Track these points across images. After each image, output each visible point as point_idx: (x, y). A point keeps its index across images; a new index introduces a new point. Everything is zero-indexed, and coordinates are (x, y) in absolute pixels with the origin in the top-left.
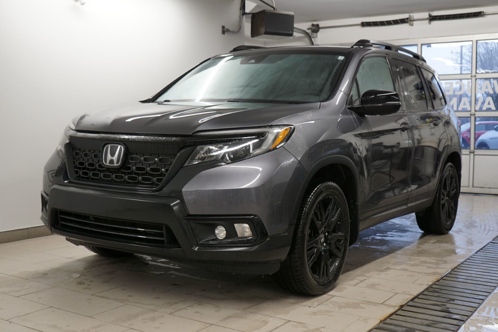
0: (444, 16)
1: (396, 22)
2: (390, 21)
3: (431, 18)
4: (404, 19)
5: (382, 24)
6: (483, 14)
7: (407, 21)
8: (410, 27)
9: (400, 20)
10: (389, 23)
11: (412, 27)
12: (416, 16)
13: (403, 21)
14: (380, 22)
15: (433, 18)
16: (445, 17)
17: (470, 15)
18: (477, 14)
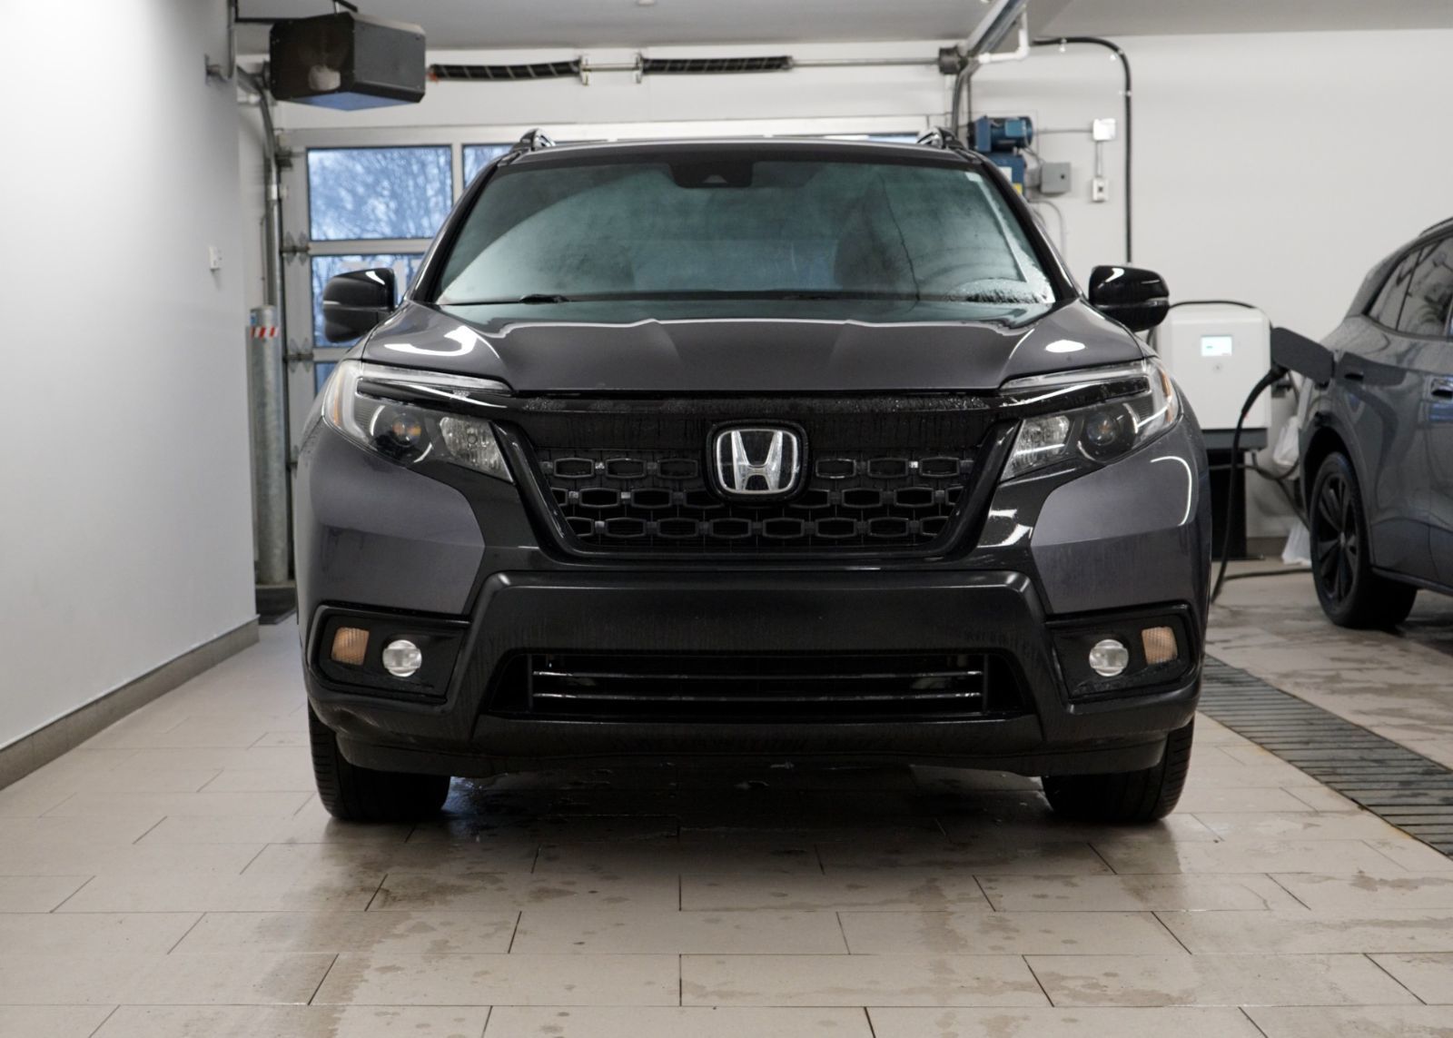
0: (685, 61)
1: (542, 71)
2: (523, 67)
3: (648, 65)
4: (566, 64)
5: (500, 73)
6: (791, 63)
7: (575, 69)
8: (581, 87)
9: (556, 65)
10: (520, 72)
11: (586, 88)
12: (592, 56)
13: (564, 69)
14: (492, 68)
15: (655, 65)
16: (688, 65)
17: (758, 63)
18: (777, 63)
